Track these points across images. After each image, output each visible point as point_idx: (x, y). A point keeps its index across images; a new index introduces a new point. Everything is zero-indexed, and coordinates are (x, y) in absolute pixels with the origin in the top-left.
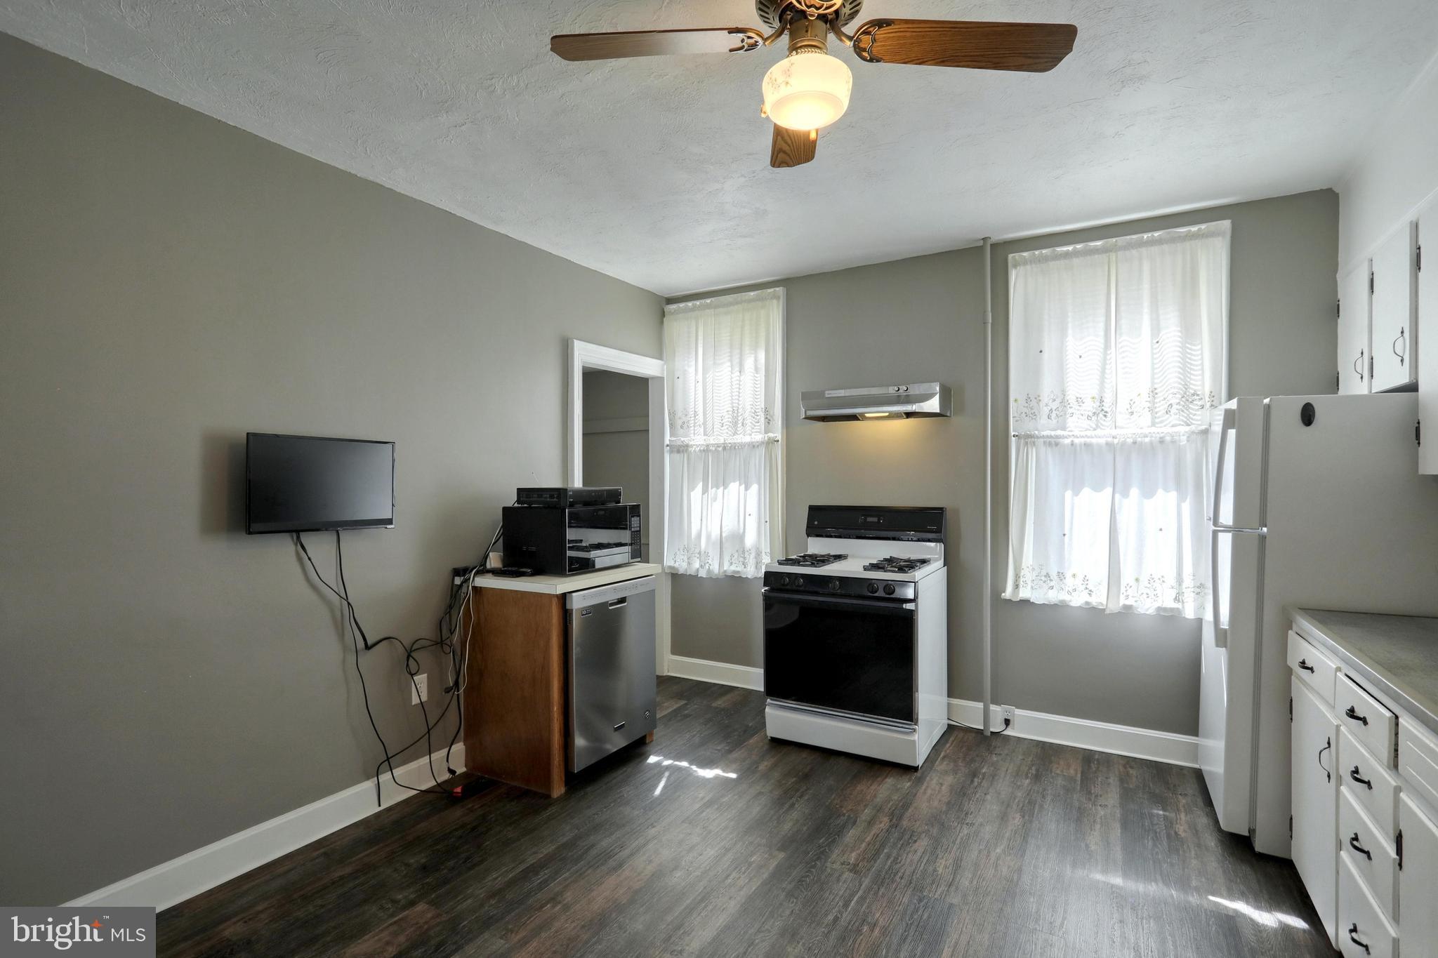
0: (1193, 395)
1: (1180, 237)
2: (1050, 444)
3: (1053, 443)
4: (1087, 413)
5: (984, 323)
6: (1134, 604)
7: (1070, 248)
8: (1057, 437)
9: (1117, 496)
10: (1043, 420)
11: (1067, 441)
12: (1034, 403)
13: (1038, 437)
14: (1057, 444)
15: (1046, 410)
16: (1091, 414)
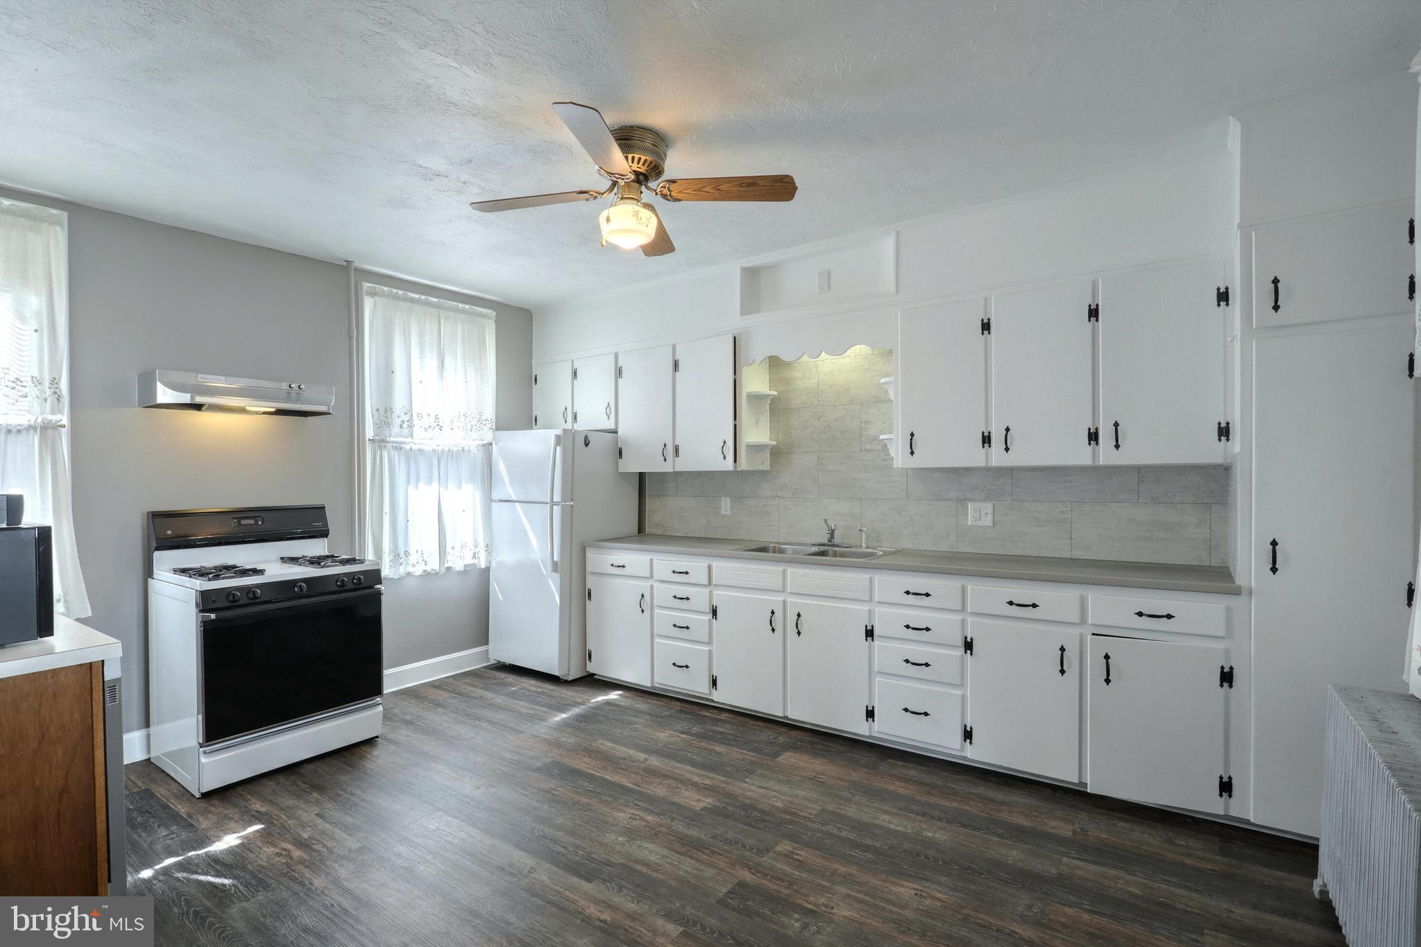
0: (486, 420)
1: (477, 313)
2: (396, 448)
3: (399, 448)
4: (424, 426)
5: (349, 337)
6: (452, 565)
7: (417, 296)
8: (402, 443)
9: (442, 489)
10: (396, 429)
11: (408, 447)
12: (389, 413)
13: (388, 442)
14: (401, 449)
15: (397, 422)
16: (427, 427)
